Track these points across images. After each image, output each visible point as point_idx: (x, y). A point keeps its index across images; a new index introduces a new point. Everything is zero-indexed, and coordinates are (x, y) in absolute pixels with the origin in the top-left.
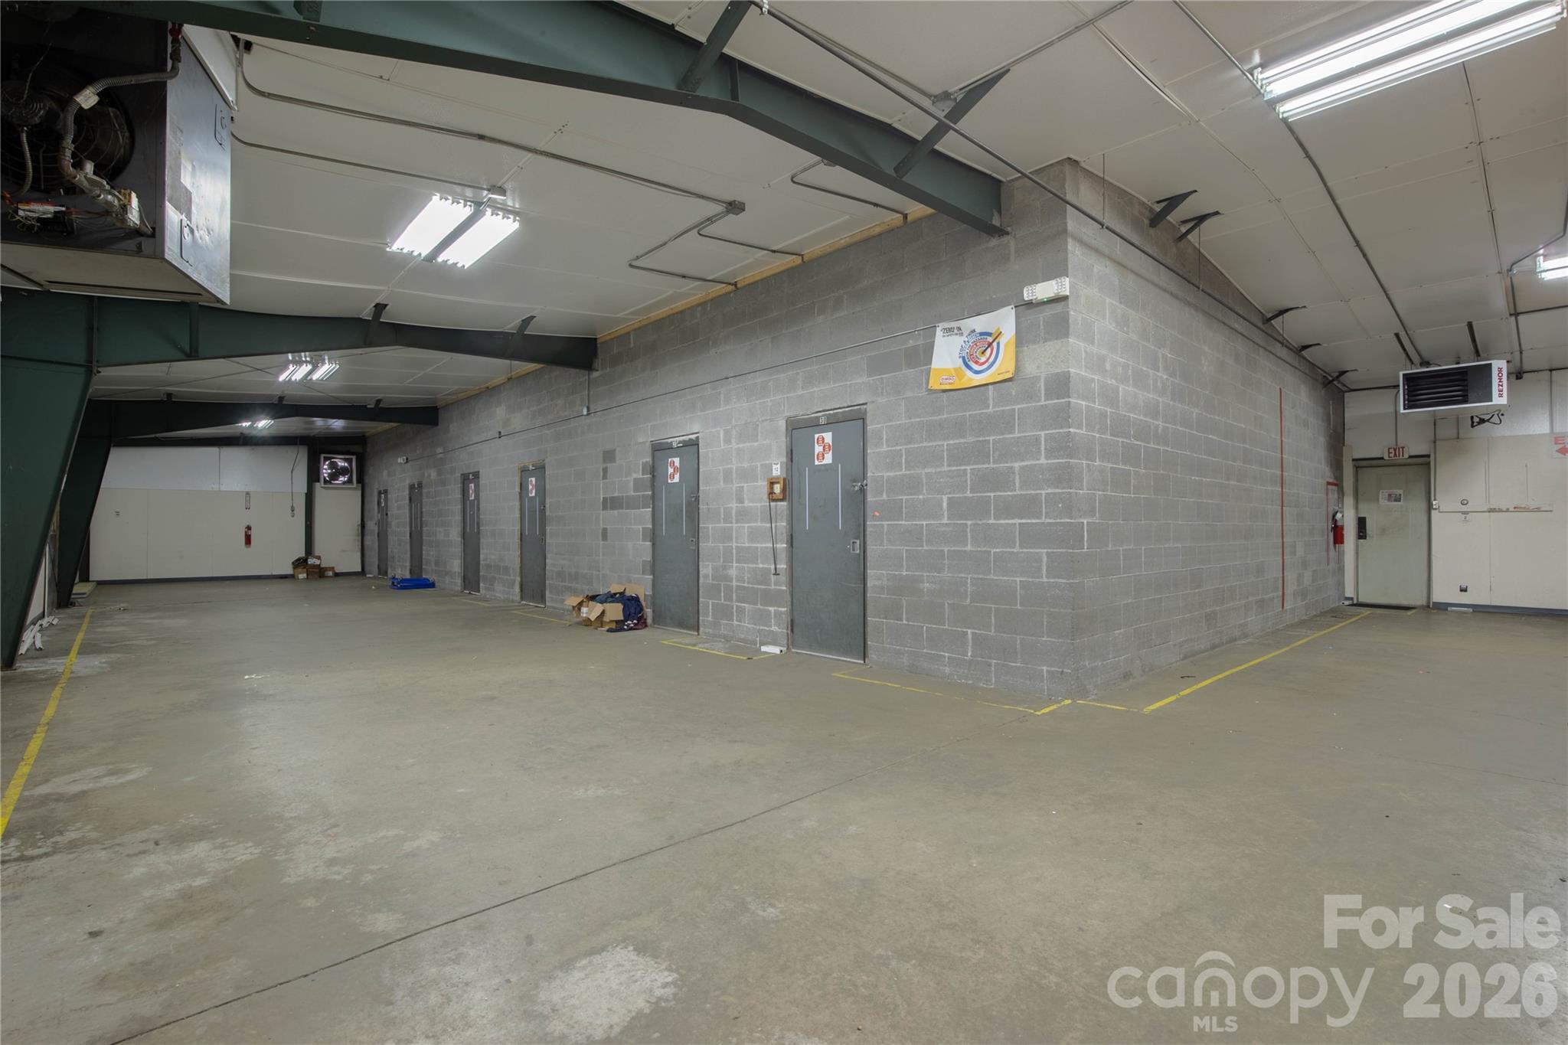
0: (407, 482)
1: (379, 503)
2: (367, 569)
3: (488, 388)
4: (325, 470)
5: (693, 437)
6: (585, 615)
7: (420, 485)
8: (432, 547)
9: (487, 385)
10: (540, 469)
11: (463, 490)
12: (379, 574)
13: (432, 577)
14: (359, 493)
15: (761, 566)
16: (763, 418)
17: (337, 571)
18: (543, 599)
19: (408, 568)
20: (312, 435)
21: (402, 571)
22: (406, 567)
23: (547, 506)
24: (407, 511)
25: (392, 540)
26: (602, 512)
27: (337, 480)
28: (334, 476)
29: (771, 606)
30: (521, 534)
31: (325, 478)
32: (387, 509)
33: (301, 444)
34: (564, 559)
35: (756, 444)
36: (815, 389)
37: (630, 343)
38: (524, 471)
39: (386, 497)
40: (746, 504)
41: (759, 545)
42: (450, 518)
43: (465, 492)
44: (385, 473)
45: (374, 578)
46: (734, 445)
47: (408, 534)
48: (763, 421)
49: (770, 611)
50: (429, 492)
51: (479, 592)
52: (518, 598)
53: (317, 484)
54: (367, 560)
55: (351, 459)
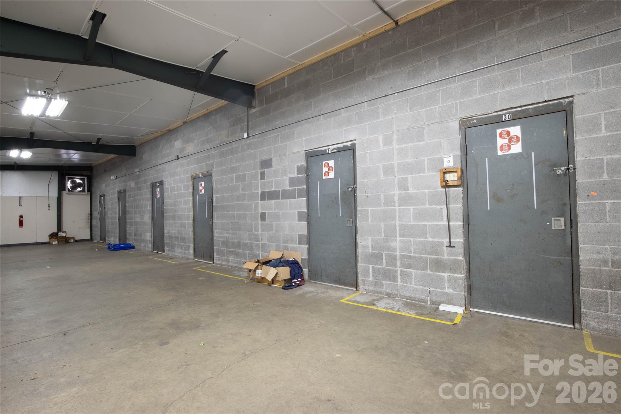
0: (117, 190)
1: (100, 202)
2: (94, 237)
3: (169, 130)
4: (69, 185)
5: (348, 144)
6: (259, 276)
7: (125, 191)
8: (133, 225)
9: (168, 128)
10: (208, 177)
11: (152, 192)
12: (101, 240)
13: (132, 243)
14: (89, 197)
15: (430, 239)
16: (430, 122)
17: (76, 239)
18: (211, 258)
19: (118, 237)
20: (60, 165)
21: (114, 240)
22: (116, 236)
23: (214, 199)
24: (117, 206)
25: (108, 222)
26: (260, 202)
27: (76, 190)
28: (74, 188)
29: (443, 272)
30: (194, 217)
31: (68, 189)
32: (105, 205)
33: (54, 170)
34: (228, 233)
35: (421, 143)
36: (498, 91)
37: (284, 85)
38: (196, 179)
39: (104, 199)
40: (411, 191)
41: (428, 223)
42: (144, 209)
43: (153, 194)
44: (104, 185)
45: (98, 242)
46: (395, 146)
47: (118, 219)
48: (430, 124)
49: (444, 277)
50: (130, 195)
51: (164, 252)
52: (192, 257)
53: (64, 192)
54: (93, 233)
55: (84, 179)
